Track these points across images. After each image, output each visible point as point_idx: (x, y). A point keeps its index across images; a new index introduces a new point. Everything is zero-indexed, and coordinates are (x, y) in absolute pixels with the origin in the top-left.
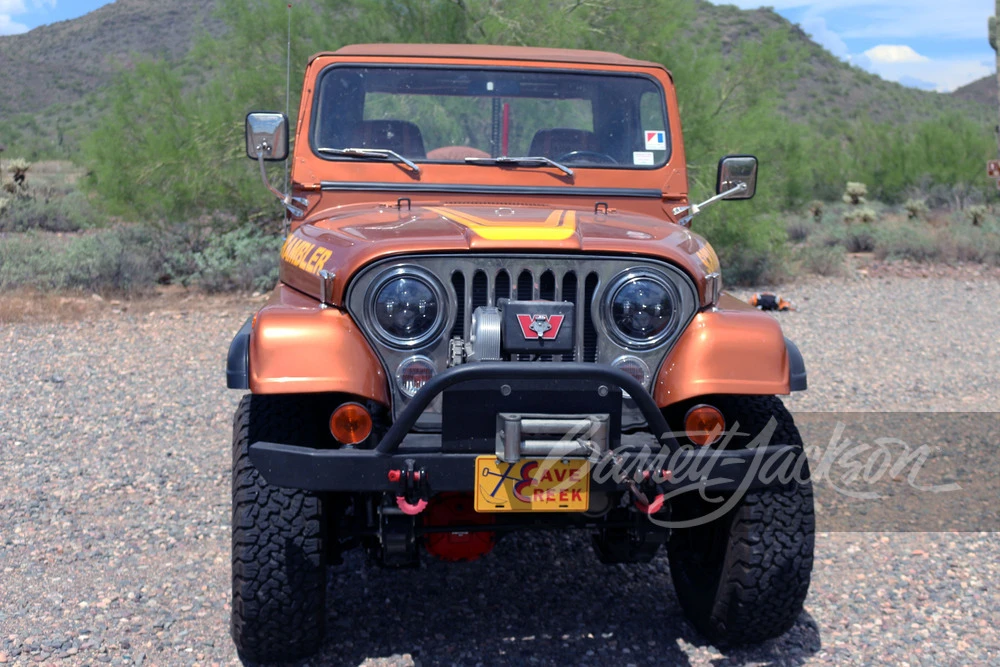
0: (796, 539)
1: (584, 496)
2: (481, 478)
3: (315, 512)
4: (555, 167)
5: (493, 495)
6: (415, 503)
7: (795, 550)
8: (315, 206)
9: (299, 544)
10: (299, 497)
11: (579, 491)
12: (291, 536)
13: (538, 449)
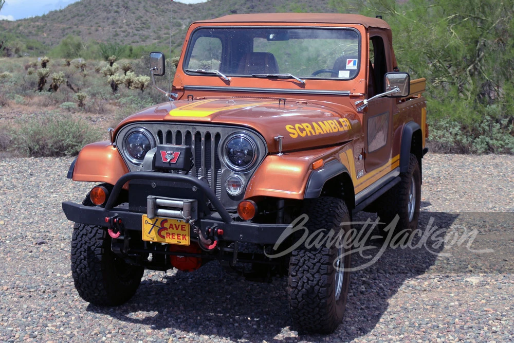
0: (315, 276)
1: (188, 238)
2: (144, 224)
3: (102, 236)
4: (295, 79)
5: (149, 233)
6: (116, 233)
7: (315, 282)
8: (181, 98)
9: (93, 250)
10: (96, 229)
11: (185, 235)
12: (90, 246)
13: (163, 213)
